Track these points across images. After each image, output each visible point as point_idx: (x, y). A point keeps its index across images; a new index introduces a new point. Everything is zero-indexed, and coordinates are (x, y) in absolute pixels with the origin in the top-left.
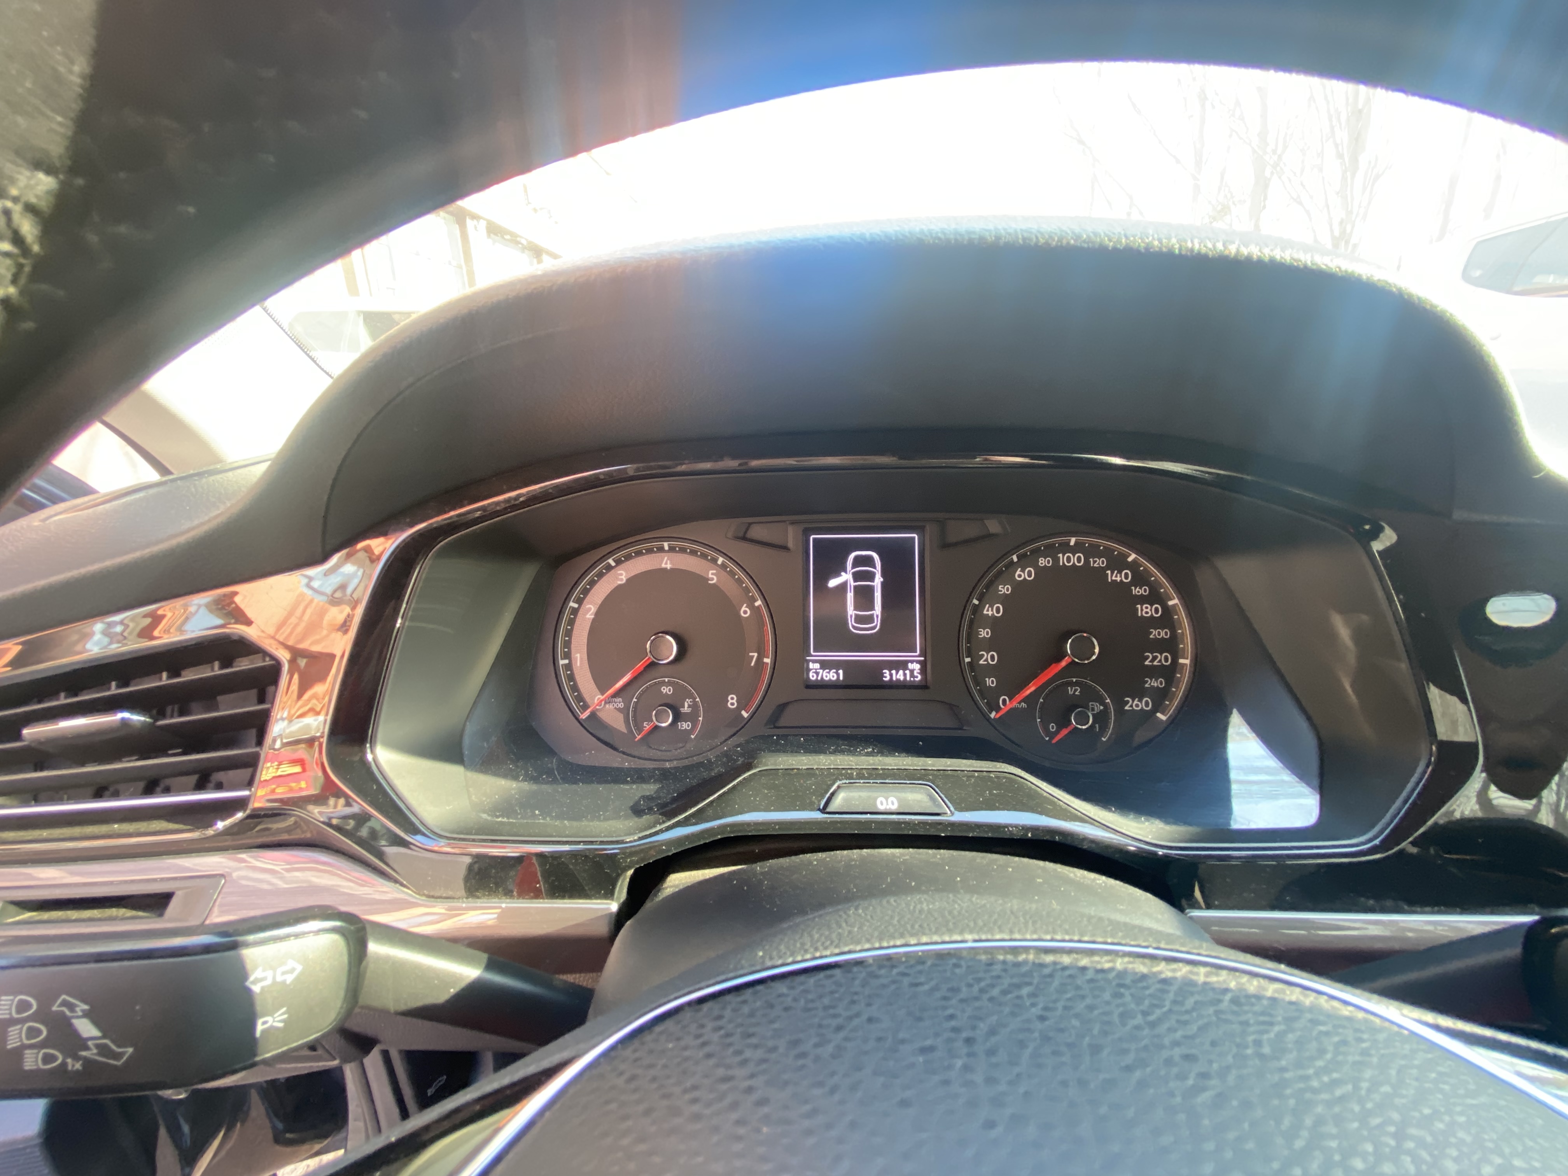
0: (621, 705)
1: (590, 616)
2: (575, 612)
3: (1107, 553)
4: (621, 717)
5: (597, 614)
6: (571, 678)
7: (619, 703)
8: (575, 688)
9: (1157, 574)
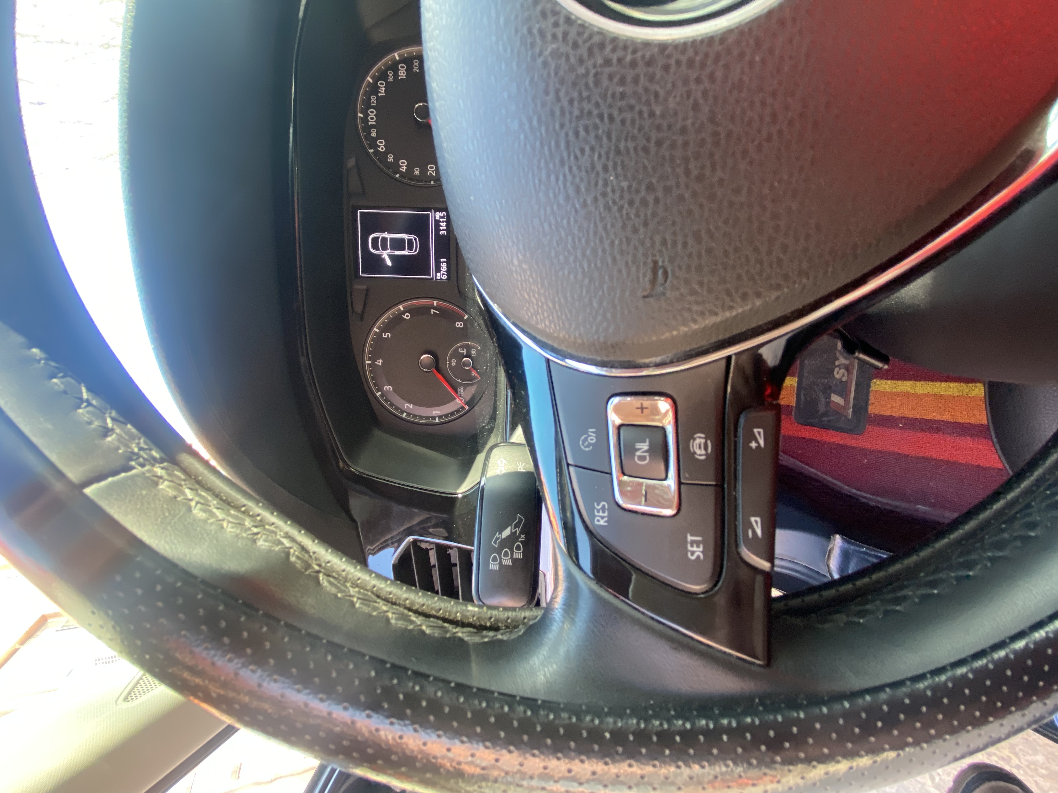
0: (462, 388)
1: (411, 406)
2: (409, 414)
3: (368, 95)
4: (468, 388)
5: (410, 402)
6: (446, 416)
7: (460, 390)
8: (452, 414)
9: (380, 65)
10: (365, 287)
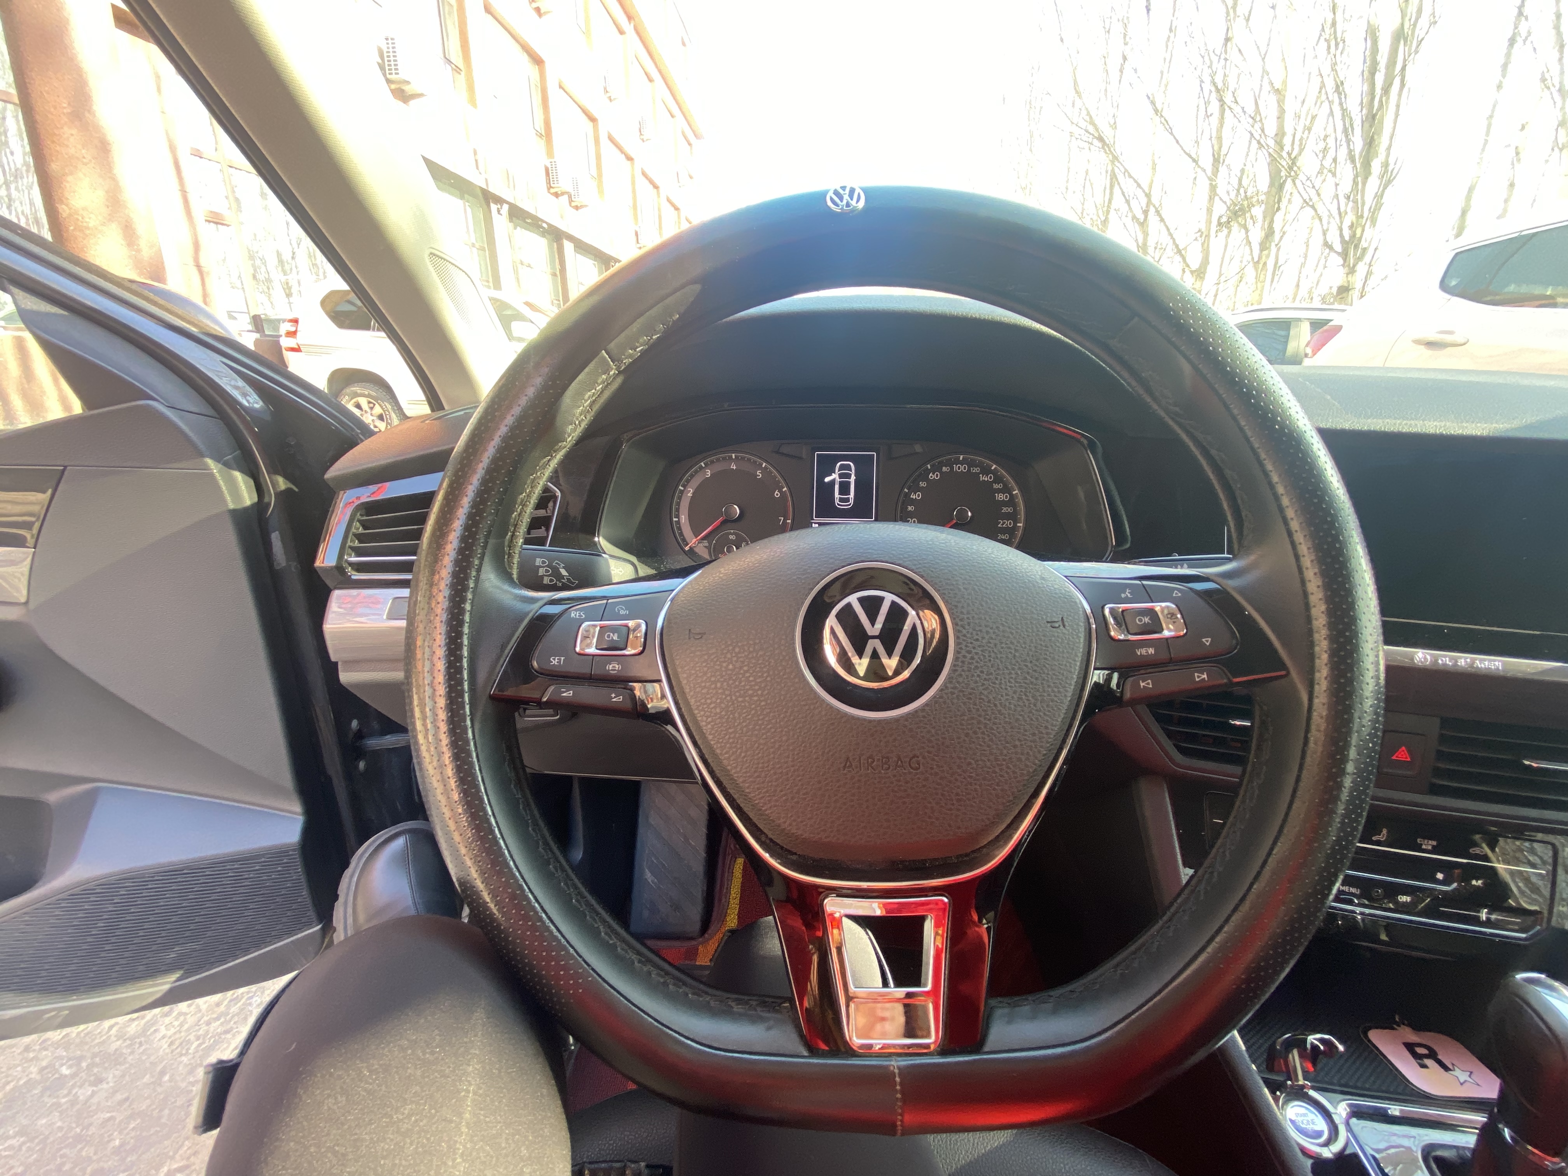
0: (707, 544)
1: (690, 495)
2: (682, 492)
3: (980, 465)
4: (707, 551)
5: (693, 494)
6: (680, 528)
7: (706, 543)
8: (681, 534)
9: (1008, 478)
10: (804, 456)
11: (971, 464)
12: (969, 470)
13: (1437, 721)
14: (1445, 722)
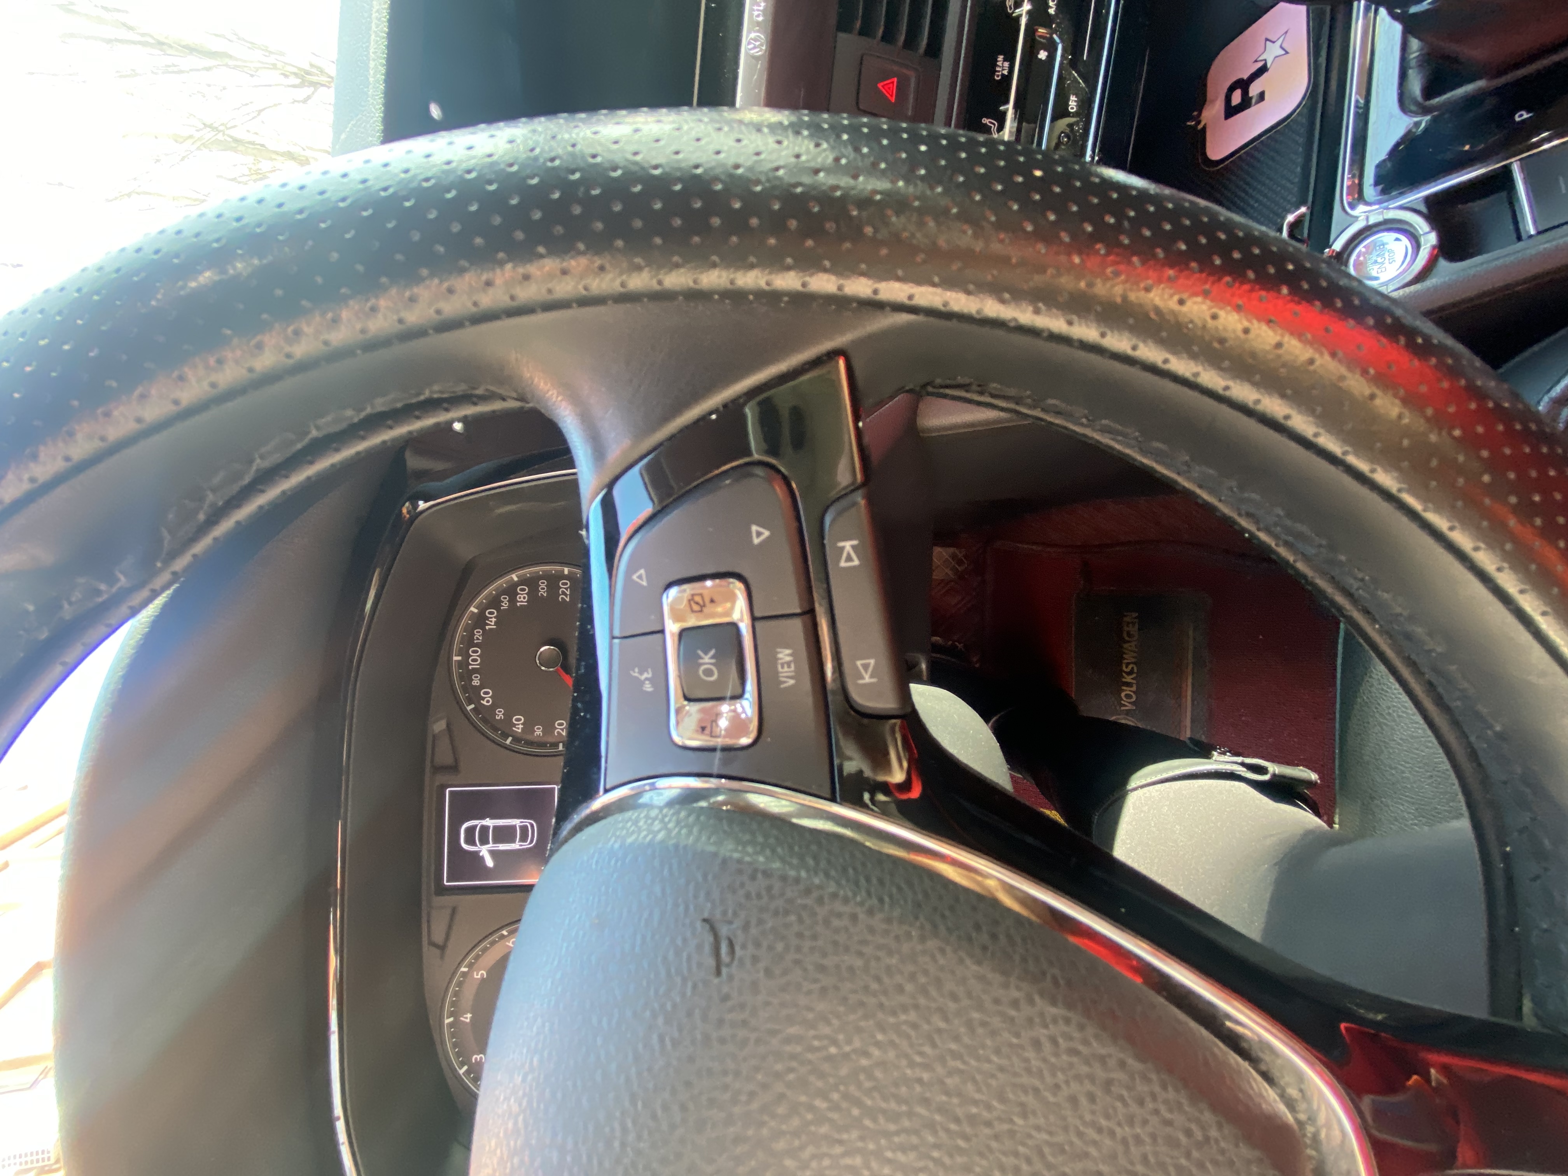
3: (470, 629)
9: (491, 589)
11: (469, 642)
12: (477, 645)
13: (842, 35)
14: (844, 25)
